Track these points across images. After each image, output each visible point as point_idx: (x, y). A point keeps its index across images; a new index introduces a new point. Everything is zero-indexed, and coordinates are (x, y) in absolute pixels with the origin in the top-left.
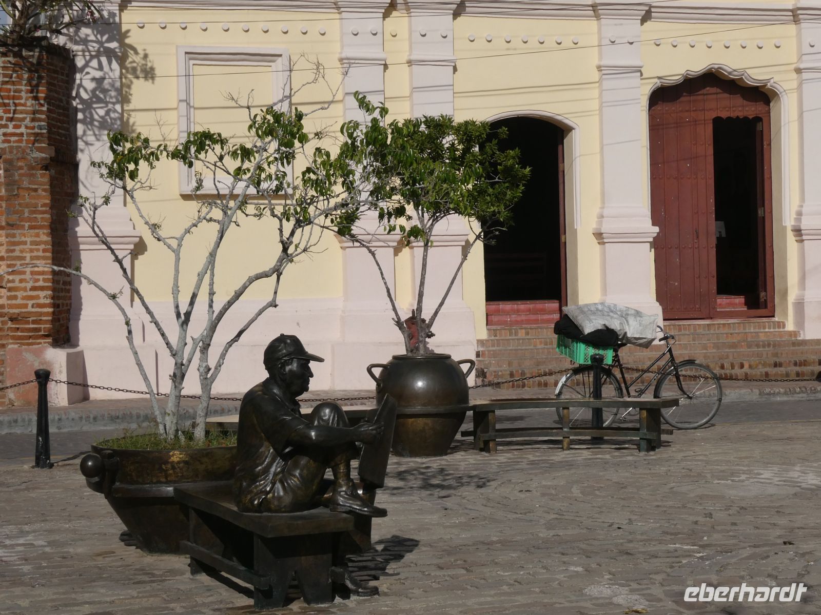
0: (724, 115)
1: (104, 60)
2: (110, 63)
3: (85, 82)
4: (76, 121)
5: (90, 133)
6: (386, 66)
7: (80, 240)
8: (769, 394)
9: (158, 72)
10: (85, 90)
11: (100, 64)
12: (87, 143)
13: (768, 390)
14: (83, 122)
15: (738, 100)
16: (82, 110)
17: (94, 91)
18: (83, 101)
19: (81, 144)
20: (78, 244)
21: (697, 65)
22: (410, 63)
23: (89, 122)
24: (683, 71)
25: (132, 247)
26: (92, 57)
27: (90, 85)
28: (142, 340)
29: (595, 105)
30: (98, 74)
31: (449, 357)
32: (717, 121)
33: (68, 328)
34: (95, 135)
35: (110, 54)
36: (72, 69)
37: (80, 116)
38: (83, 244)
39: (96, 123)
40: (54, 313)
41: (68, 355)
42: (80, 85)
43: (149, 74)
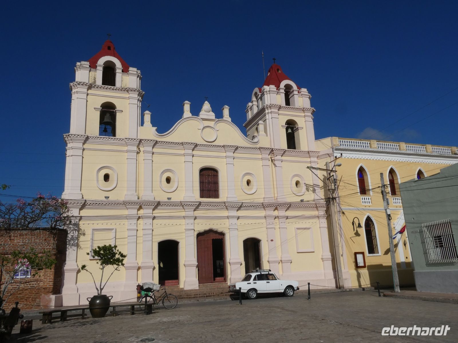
0: (214, 238)
1: (74, 231)
2: (76, 232)
3: (70, 236)
4: (67, 244)
5: (69, 246)
6: (137, 230)
7: (65, 270)
8: (216, 300)
9: (86, 234)
10: (69, 238)
11: (73, 232)
12: (68, 249)
13: (215, 299)
14: (68, 244)
15: (217, 235)
16: (68, 242)
17: (71, 238)
18: (69, 240)
19: (67, 249)
20: (64, 271)
21: (207, 228)
22: (143, 229)
23: (69, 245)
24: (204, 229)
25: (77, 271)
26: (72, 231)
27: (70, 237)
28: (77, 292)
29: (184, 237)
30: (73, 234)
31: (106, 295)
32: (213, 240)
33: (60, 290)
34: (70, 247)
35: (75, 230)
36: (67, 233)
37: (68, 243)
38: (66, 271)
39: (71, 245)
40: (53, 287)
41: (55, 296)
42: (68, 237)
43: (84, 234)
